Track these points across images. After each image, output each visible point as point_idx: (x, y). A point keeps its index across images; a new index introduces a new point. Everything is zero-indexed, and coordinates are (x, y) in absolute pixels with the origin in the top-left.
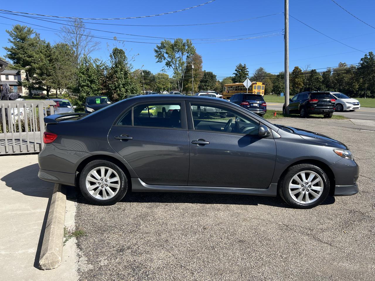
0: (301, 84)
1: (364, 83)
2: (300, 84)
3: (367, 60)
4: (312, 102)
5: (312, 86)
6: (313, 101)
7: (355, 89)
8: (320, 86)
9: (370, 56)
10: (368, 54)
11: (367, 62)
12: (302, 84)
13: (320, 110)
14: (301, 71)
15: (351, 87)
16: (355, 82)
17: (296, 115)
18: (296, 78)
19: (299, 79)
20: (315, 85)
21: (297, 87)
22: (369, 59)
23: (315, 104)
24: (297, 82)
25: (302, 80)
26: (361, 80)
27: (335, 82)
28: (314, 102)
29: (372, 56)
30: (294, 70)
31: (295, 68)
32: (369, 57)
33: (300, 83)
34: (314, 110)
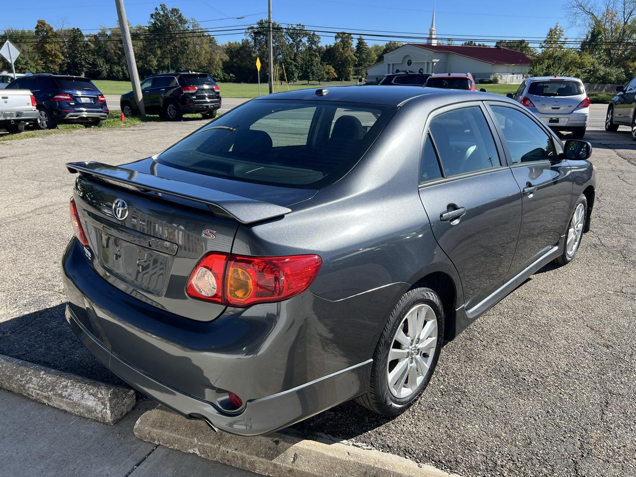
0: (59, 55)
1: (163, 57)
2: (56, 56)
3: (160, 17)
4: (187, 92)
5: (80, 60)
6: (189, 90)
7: (152, 67)
8: (94, 60)
9: (164, 12)
10: (159, 8)
11: (161, 22)
12: (61, 55)
13: (202, 106)
14: (51, 29)
15: (147, 64)
16: (149, 56)
17: (155, 117)
18: (46, 43)
19: (53, 45)
20: (85, 58)
21: (53, 62)
22: (163, 16)
23: (193, 94)
24: (49, 51)
25: (57, 47)
26: (159, 52)
27: (119, 54)
28: (190, 92)
29: (166, 12)
30: (38, 26)
31: (39, 22)
32: (162, 13)
33: (55, 54)
34: (193, 105)
